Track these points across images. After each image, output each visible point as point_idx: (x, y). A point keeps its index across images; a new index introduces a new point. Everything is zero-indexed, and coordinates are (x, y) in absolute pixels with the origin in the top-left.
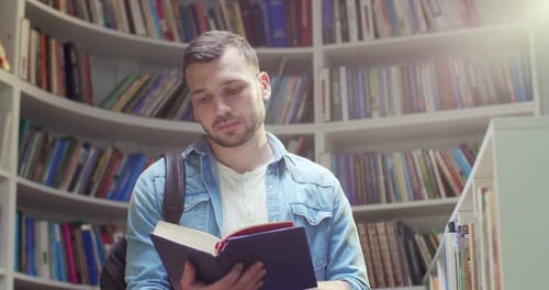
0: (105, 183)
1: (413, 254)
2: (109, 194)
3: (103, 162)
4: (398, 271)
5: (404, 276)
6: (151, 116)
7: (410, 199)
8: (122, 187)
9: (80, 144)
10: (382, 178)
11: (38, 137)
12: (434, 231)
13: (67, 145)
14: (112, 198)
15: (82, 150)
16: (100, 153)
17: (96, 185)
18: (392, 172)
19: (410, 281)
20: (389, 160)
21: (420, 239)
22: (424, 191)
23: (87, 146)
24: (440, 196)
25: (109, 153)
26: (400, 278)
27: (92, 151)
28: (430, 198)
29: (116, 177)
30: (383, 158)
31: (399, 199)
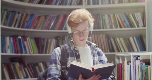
0: (24, 24)
1: (110, 43)
2: (25, 27)
3: (23, 18)
4: (106, 48)
5: (107, 49)
6: (36, 3)
7: (109, 28)
8: (28, 24)
9: (17, 13)
10: (101, 21)
11: (6, 12)
12: (116, 37)
13: (13, 13)
14: (26, 28)
15: (17, 15)
16: (22, 15)
17: (22, 24)
18: (104, 20)
19: (109, 51)
20: (104, 17)
21: (112, 40)
22: (113, 26)
23: (19, 13)
24: (118, 28)
25: (25, 14)
26: (106, 50)
27: (20, 15)
28: (115, 28)
29: (27, 22)
30: (102, 16)
31: (106, 28)
